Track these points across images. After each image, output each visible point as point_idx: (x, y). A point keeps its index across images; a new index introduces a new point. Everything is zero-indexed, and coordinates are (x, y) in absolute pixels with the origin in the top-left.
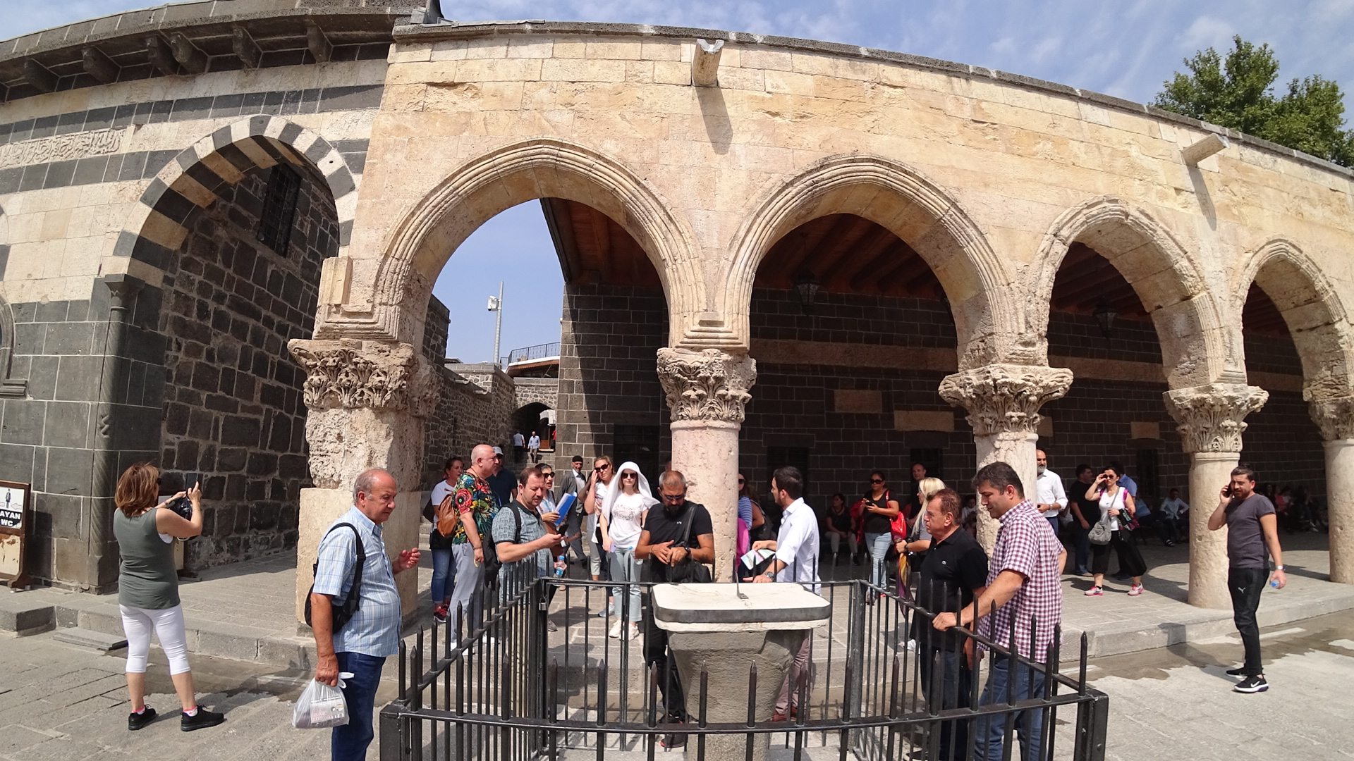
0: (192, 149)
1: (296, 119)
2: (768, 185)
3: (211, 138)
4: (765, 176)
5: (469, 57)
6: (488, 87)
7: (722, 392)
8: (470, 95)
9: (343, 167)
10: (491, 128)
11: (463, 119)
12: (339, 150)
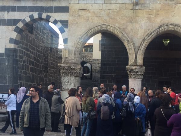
0: (24, 20)
1: (49, 14)
2: (148, 32)
3: (29, 17)
4: (148, 30)
5: (87, 3)
6: (92, 11)
7: (138, 73)
8: (88, 12)
9: (62, 27)
10: (93, 21)
11: (87, 19)
12: (60, 22)
